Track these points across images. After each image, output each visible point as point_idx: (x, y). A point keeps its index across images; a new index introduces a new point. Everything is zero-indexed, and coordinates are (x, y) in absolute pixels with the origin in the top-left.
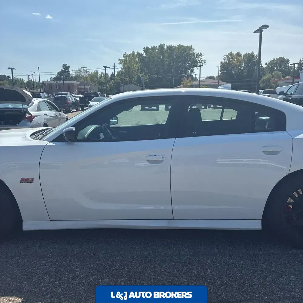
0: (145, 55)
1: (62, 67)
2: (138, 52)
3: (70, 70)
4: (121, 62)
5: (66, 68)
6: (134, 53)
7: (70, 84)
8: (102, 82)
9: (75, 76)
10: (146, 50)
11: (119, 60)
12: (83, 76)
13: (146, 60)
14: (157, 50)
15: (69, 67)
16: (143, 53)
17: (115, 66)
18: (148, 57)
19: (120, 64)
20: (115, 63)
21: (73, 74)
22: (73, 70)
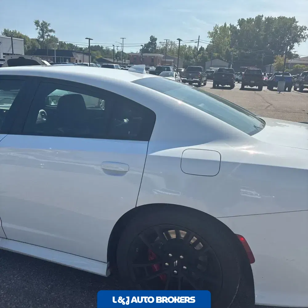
0: (238, 28)
1: (150, 39)
2: (231, 24)
3: (157, 42)
4: (211, 36)
5: (153, 40)
6: (225, 25)
7: (154, 57)
8: (189, 57)
9: (162, 49)
10: (241, 22)
11: (209, 33)
12: (170, 49)
13: (239, 34)
14: (253, 23)
15: (156, 39)
16: (237, 26)
17: (199, 40)
18: (242, 30)
19: (210, 37)
20: (199, 36)
21: (160, 47)
22: (160, 43)
